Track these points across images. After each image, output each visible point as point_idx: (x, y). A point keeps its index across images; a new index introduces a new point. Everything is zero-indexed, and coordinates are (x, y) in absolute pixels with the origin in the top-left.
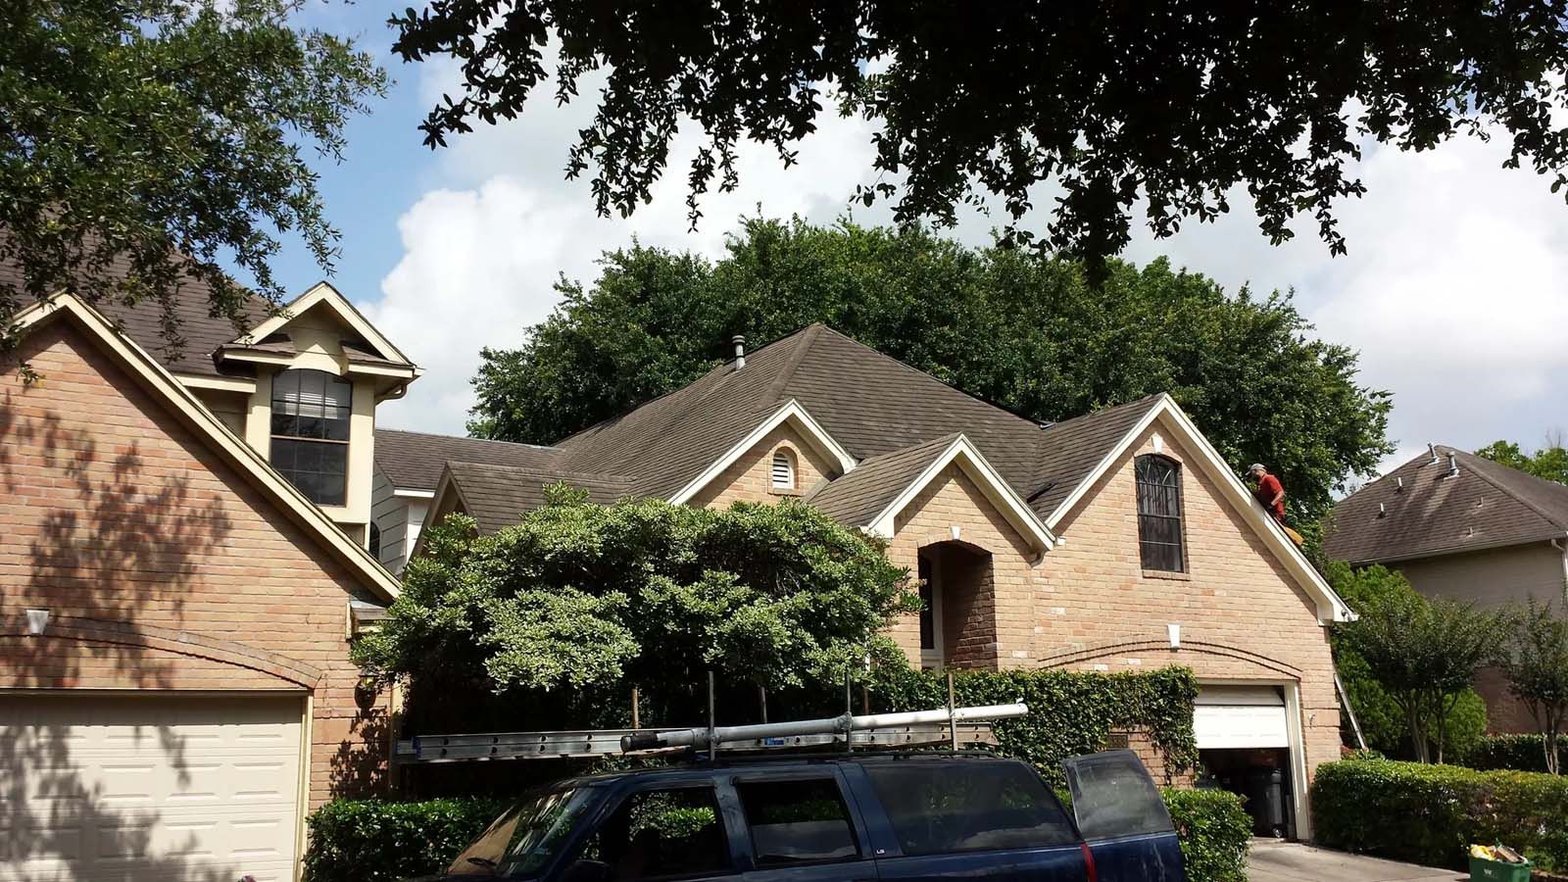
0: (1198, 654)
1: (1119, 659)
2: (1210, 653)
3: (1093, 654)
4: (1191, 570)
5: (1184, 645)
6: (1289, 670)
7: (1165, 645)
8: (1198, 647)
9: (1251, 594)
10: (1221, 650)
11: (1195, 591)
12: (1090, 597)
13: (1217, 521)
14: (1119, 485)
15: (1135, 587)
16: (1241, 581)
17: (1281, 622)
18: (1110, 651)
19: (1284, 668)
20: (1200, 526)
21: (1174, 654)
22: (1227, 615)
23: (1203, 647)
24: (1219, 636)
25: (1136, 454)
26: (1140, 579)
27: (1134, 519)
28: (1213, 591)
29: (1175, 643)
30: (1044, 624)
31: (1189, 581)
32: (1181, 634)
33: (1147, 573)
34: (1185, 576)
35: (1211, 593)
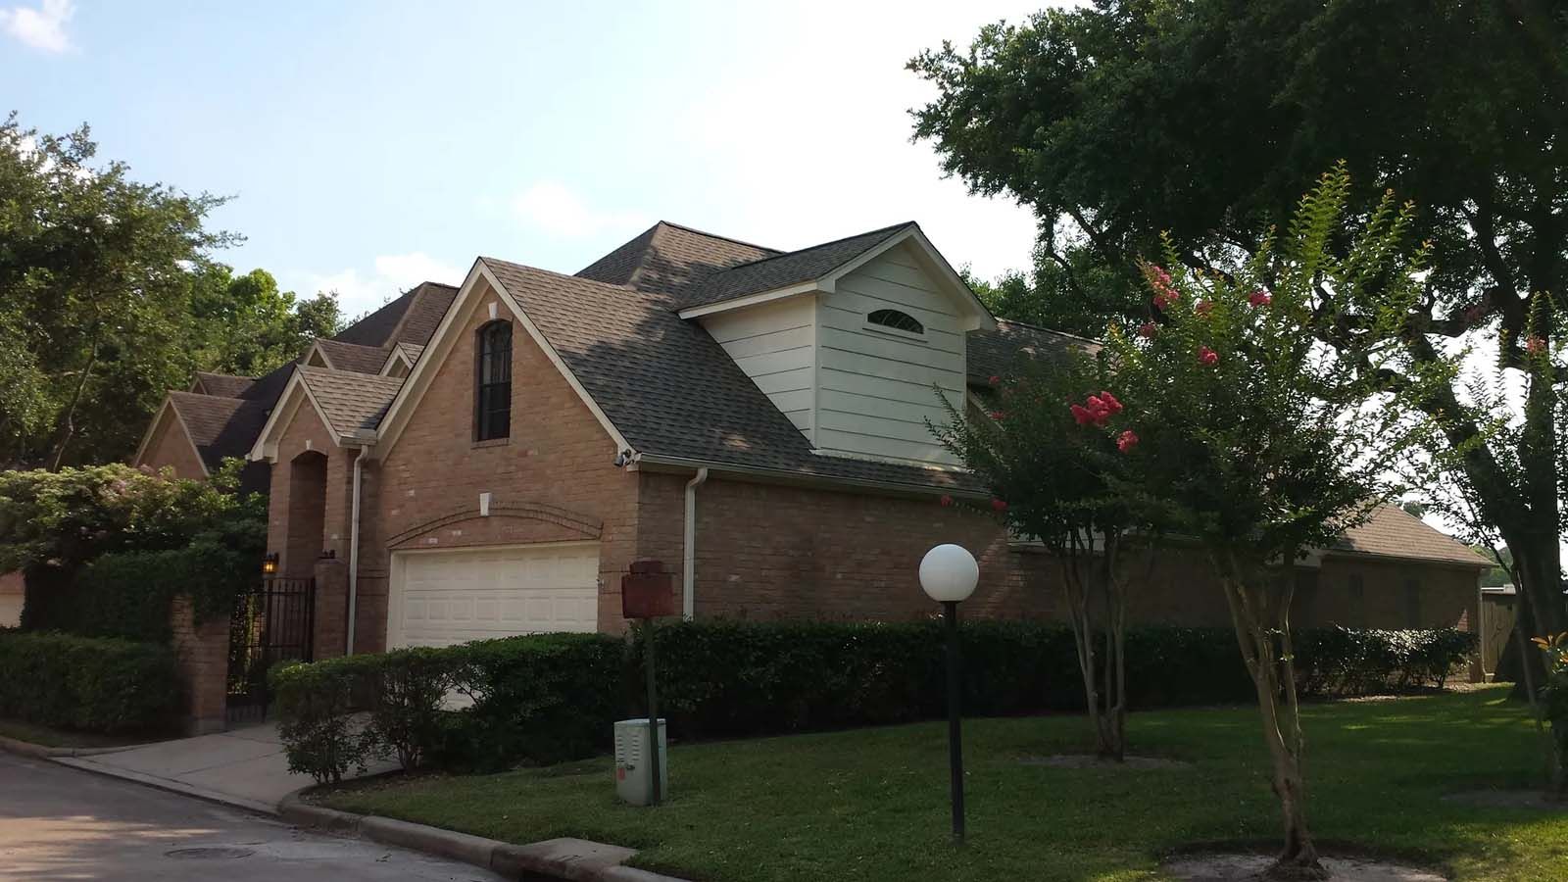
0: (506, 519)
1: (445, 532)
2: (517, 517)
3: (425, 527)
4: (512, 434)
5: (493, 511)
7: (476, 515)
8: (503, 513)
9: (562, 448)
10: (524, 514)
11: (511, 455)
12: (433, 477)
13: (540, 373)
14: (464, 361)
15: (465, 458)
17: (588, 474)
18: (437, 525)
19: (581, 527)
21: (486, 523)
22: (537, 475)
23: (509, 513)
24: (525, 500)
25: (475, 326)
26: (470, 452)
27: (471, 392)
28: (526, 452)
29: (484, 511)
30: (401, 506)
31: (507, 445)
32: (492, 501)
33: (475, 444)
34: (503, 441)
35: (524, 454)
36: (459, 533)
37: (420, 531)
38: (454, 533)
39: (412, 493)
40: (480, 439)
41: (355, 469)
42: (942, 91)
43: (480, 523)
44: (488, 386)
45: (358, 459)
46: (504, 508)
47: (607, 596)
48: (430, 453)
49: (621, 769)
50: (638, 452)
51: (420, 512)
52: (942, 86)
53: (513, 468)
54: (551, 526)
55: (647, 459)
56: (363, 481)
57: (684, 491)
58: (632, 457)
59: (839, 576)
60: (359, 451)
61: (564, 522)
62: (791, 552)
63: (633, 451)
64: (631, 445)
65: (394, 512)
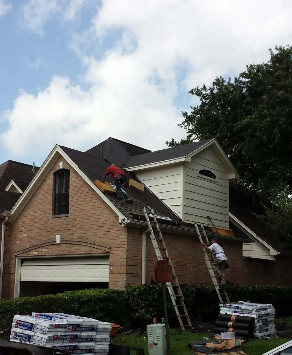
0: (68, 245)
1: (41, 250)
2: (72, 244)
3: (32, 248)
4: (69, 212)
5: (62, 242)
6: (103, 248)
7: (54, 243)
8: (67, 242)
9: (92, 218)
10: (76, 243)
11: (69, 220)
12: (35, 229)
13: (82, 189)
14: (48, 185)
15: (49, 222)
16: (88, 213)
17: (104, 228)
18: (37, 247)
19: (101, 248)
20: (74, 194)
21: (59, 246)
22: (81, 228)
23: (69, 242)
24: (76, 238)
25: (54, 171)
26: (51, 219)
27: (51, 197)
28: (76, 219)
29: (58, 241)
30: (20, 240)
31: (68, 216)
32: (61, 237)
33: (54, 216)
34: (66, 215)
35: (76, 220)
36: (47, 250)
37: (29, 249)
38: (44, 250)
39: (25, 235)
40: (55, 214)
41: (3, 225)
42: (201, 101)
43: (56, 246)
44: (57, 194)
45: (4, 222)
46: (67, 241)
47: (113, 275)
48: (33, 220)
49: (151, 344)
50: (128, 219)
51: (29, 242)
52: (201, 99)
53: (70, 225)
54: (87, 247)
55: (132, 222)
56: (5, 230)
57: (142, 235)
58: (126, 221)
59: (191, 268)
60: (4, 219)
61: (94, 246)
62: (176, 259)
63: (126, 219)
64: (125, 216)
65: (18, 242)
